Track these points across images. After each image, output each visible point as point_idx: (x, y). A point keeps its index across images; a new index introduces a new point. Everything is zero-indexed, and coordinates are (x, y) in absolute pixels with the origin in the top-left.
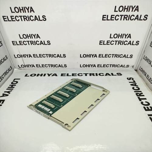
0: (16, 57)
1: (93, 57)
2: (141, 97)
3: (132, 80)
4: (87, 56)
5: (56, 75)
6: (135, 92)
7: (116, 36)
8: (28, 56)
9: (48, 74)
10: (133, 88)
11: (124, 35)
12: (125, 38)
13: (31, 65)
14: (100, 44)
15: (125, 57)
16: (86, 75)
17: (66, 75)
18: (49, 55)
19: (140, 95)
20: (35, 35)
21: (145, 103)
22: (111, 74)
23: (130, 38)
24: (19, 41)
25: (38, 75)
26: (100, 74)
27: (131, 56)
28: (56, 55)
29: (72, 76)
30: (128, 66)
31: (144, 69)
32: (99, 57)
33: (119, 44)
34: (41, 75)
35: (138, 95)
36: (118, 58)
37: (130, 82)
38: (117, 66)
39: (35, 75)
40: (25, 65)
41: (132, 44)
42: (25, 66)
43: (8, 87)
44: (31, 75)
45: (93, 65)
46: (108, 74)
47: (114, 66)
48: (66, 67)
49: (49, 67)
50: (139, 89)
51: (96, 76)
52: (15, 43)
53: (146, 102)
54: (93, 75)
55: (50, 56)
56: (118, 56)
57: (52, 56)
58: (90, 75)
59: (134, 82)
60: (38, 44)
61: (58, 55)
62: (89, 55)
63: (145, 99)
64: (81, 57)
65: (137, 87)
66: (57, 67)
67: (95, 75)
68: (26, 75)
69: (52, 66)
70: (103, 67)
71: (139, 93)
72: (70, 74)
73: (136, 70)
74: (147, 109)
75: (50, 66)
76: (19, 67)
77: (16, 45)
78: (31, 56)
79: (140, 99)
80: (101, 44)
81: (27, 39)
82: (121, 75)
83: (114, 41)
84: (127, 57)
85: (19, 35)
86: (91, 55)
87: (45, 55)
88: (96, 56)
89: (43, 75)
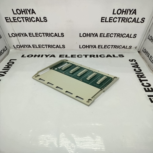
0: (11, 36)
1: (93, 37)
2: (142, 79)
3: (134, 61)
4: (87, 35)
5: (54, 56)
6: (136, 73)
7: (119, 12)
8: (24, 35)
9: (46, 55)
10: (135, 70)
11: (129, 10)
12: (130, 14)
13: (27, 45)
14: (101, 21)
15: (128, 37)
16: (86, 56)
17: (65, 56)
18: (46, 33)
19: (141, 76)
20: (30, 9)
21: (145, 84)
22: (112, 56)
23: (136, 14)
24: (13, 18)
25: (35, 56)
26: (100, 56)
27: (135, 36)
28: (53, 34)
29: (71, 57)
30: (130, 47)
31: (147, 50)
32: (100, 37)
33: (123, 21)
34: (39, 56)
35: (139, 76)
36: (120, 38)
37: (132, 64)
38: (118, 47)
39: (32, 56)
40: (21, 45)
41: (136, 21)
42: (21, 47)
43: (4, 68)
44: (28, 56)
45: (93, 45)
46: (109, 55)
47: (115, 47)
48: (65, 47)
49: (47, 48)
50: (141, 70)
51: (96, 58)
52: (8, 20)
53: (147, 83)
54: (94, 56)
55: (47, 35)
56: (120, 36)
57: (49, 35)
58: (91, 56)
59: (137, 63)
60: (33, 21)
61: (56, 34)
62: (89, 34)
63: (147, 80)
64: (80, 36)
65: (138, 69)
66: (55, 47)
67: (96, 56)
68: (23, 56)
69: (49, 46)
70: (104, 48)
71: (141, 74)
72: (69, 55)
73: (139, 52)
74: (147, 90)
75: (47, 46)
76: (15, 48)
77: (9, 22)
78: (27, 35)
79: (141, 81)
80: (103, 21)
81: (21, 16)
82: (123, 56)
83: (117, 18)
84: (130, 37)
85: (12, 10)
86: (92, 34)
87: (41, 34)
88: (97, 35)
89: (41, 56)
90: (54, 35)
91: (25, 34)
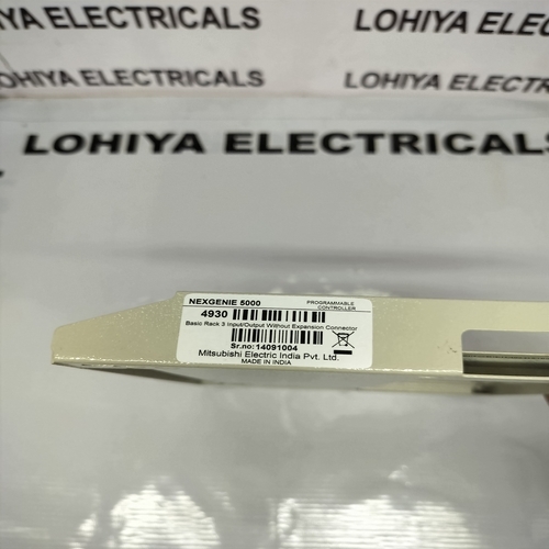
4: (404, 20)
5: (198, 147)
8: (18, 19)
9: (151, 137)
17: (254, 143)
18: (149, 9)
25: (97, 142)
26: (449, 143)
28: (192, 10)
29: (290, 151)
32: (481, 30)
34: (115, 144)
39: (80, 141)
44: (58, 146)
45: (424, 76)
46: (496, 138)
55: (157, 16)
57: (167, 19)
62: (419, 12)
67: (422, 144)
68: (30, 147)
78: (35, 21)
86: (432, 16)
87: (119, 11)
88: (461, 22)
89: (124, 143)
90: (199, 17)
91: (24, 12)
